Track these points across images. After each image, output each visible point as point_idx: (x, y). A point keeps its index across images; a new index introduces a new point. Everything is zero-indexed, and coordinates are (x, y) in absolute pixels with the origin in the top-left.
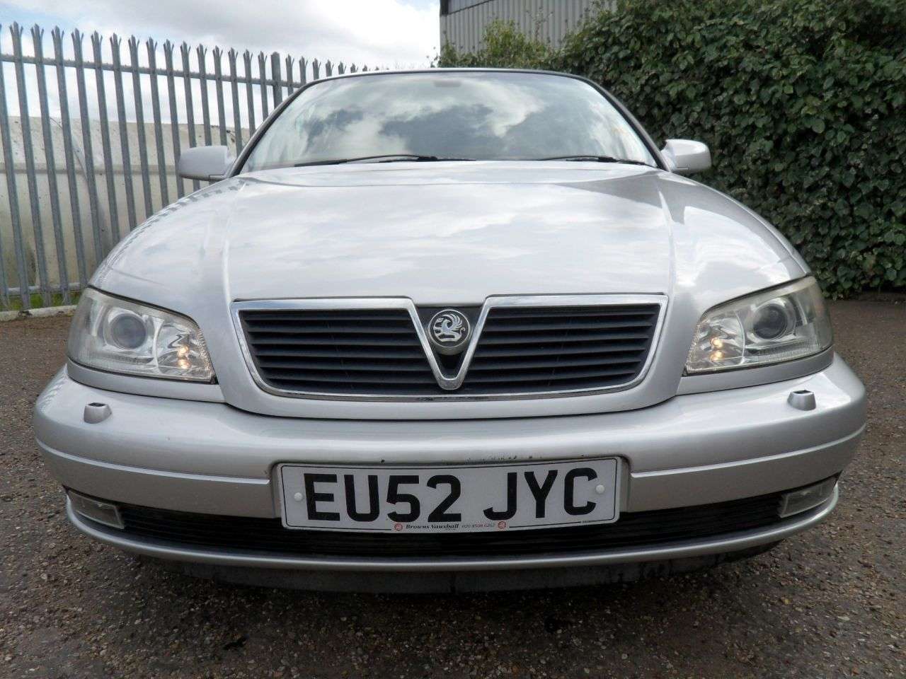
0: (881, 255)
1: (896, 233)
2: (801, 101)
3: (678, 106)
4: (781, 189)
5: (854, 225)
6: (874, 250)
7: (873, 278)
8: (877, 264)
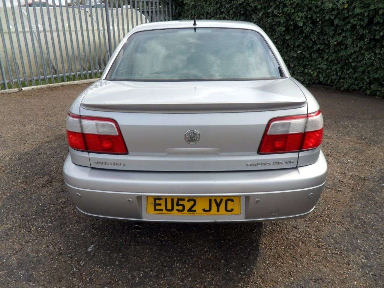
0: (319, 72)
1: (324, 65)
2: (296, 14)
3: (255, 12)
4: (288, 46)
5: (311, 60)
6: (317, 70)
7: (316, 80)
8: (317, 75)
